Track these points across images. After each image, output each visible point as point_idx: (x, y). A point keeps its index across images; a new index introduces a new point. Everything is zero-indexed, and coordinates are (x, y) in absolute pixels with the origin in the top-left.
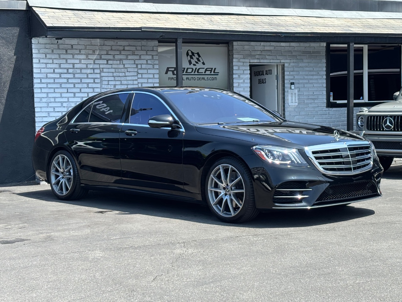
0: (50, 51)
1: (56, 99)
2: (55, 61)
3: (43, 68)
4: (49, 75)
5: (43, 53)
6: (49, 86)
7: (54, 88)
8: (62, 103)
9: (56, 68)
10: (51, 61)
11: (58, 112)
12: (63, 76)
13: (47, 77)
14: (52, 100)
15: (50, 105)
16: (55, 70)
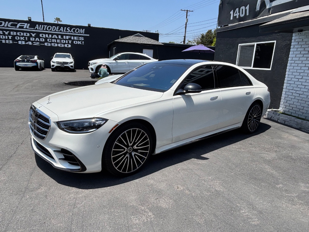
0: (301, 40)
1: (298, 70)
2: (303, 46)
3: (295, 51)
4: (297, 56)
5: (297, 42)
6: (296, 62)
7: (298, 64)
8: (300, 73)
9: (302, 51)
10: (300, 46)
11: (297, 78)
12: (305, 56)
13: (296, 57)
14: (295, 71)
15: (294, 74)
16: (302, 52)
